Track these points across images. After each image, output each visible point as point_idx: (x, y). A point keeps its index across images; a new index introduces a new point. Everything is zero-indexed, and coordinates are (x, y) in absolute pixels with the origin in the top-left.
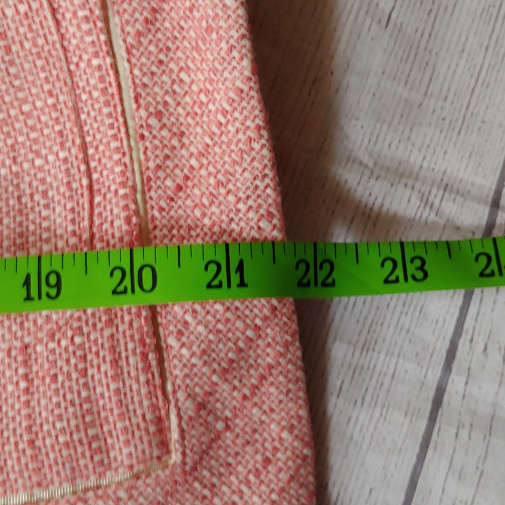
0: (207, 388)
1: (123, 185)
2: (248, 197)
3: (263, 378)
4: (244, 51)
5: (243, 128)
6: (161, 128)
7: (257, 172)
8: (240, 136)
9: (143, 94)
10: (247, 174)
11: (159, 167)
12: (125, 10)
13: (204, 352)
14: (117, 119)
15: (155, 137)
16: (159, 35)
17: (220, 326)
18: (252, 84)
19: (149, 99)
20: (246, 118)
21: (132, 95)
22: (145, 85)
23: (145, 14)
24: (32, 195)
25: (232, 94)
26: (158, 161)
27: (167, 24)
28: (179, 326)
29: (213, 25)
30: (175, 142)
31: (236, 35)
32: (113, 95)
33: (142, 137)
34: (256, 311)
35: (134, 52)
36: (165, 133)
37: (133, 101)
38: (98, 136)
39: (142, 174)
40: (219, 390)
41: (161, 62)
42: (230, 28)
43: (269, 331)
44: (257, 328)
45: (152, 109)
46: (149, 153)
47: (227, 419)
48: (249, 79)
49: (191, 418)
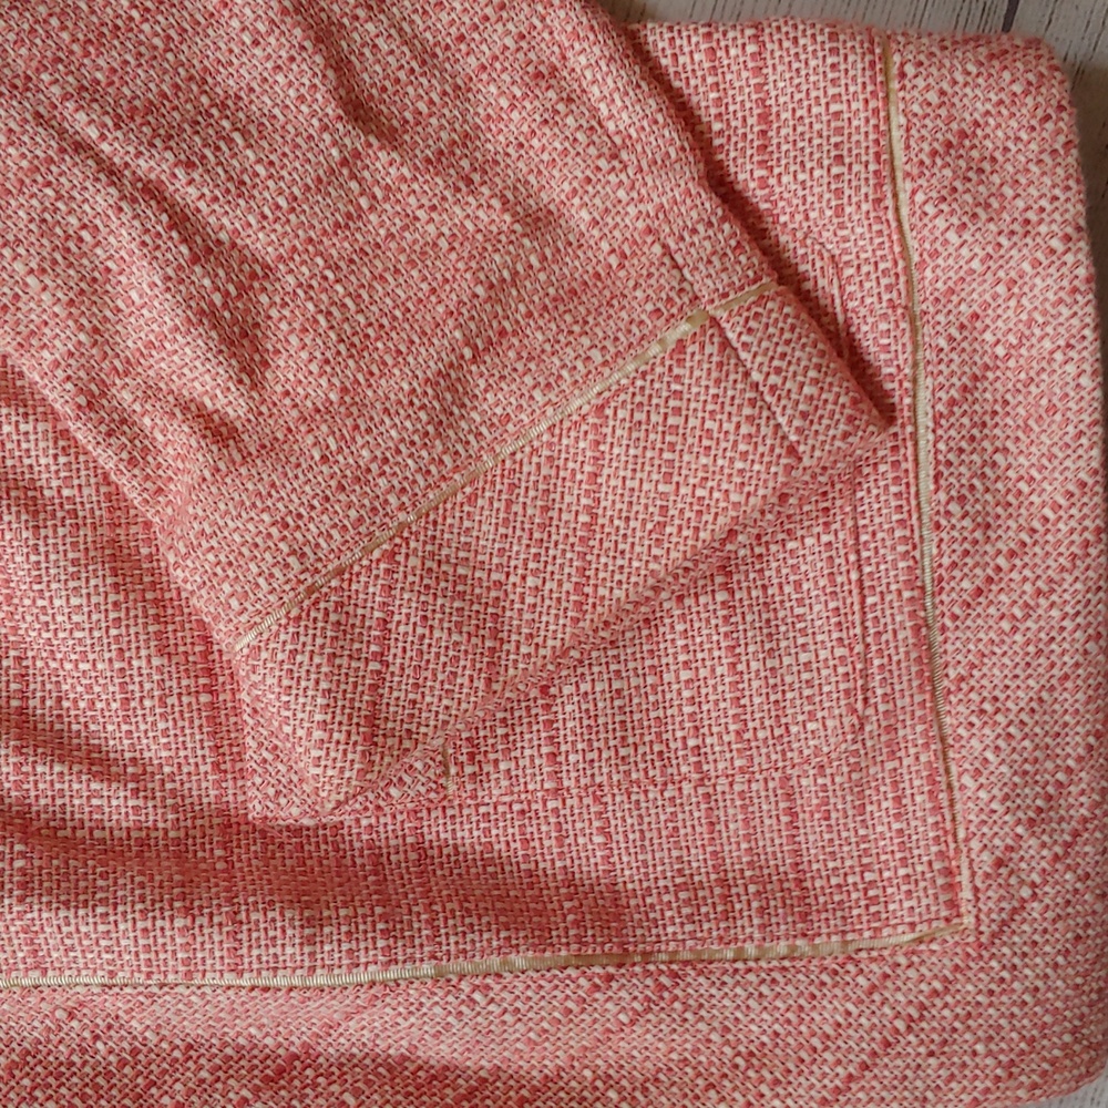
0: (1009, 841)
1: (910, 584)
2: (1078, 613)
3: (1076, 834)
4: (1095, 439)
5: (1079, 528)
6: (963, 517)
7: (1090, 583)
8: (1075, 537)
9: (946, 473)
10: (1078, 586)
11: (954, 565)
12: (941, 372)
13: (1006, 797)
14: (908, 500)
15: (953, 527)
16: (976, 407)
17: (1027, 767)
18: (1099, 478)
19: (952, 480)
20: (1085, 517)
21: (932, 473)
22: (949, 464)
23: (964, 379)
24: (781, 587)
25: (1071, 487)
26: (954, 557)
27: (988, 395)
28: (977, 764)
29: (1059, 405)
30: (978, 535)
31: (1088, 420)
32: (906, 471)
33: (938, 526)
34: (1068, 749)
35: (943, 422)
36: (967, 523)
37: (931, 480)
38: (877, 520)
39: (933, 571)
40: (1025, 846)
41: (973, 438)
42: (1080, 411)
43: (1083, 774)
44: (1069, 770)
45: (953, 493)
46: (944, 546)
47: (1033, 885)
48: (1096, 472)
49: (987, 875)
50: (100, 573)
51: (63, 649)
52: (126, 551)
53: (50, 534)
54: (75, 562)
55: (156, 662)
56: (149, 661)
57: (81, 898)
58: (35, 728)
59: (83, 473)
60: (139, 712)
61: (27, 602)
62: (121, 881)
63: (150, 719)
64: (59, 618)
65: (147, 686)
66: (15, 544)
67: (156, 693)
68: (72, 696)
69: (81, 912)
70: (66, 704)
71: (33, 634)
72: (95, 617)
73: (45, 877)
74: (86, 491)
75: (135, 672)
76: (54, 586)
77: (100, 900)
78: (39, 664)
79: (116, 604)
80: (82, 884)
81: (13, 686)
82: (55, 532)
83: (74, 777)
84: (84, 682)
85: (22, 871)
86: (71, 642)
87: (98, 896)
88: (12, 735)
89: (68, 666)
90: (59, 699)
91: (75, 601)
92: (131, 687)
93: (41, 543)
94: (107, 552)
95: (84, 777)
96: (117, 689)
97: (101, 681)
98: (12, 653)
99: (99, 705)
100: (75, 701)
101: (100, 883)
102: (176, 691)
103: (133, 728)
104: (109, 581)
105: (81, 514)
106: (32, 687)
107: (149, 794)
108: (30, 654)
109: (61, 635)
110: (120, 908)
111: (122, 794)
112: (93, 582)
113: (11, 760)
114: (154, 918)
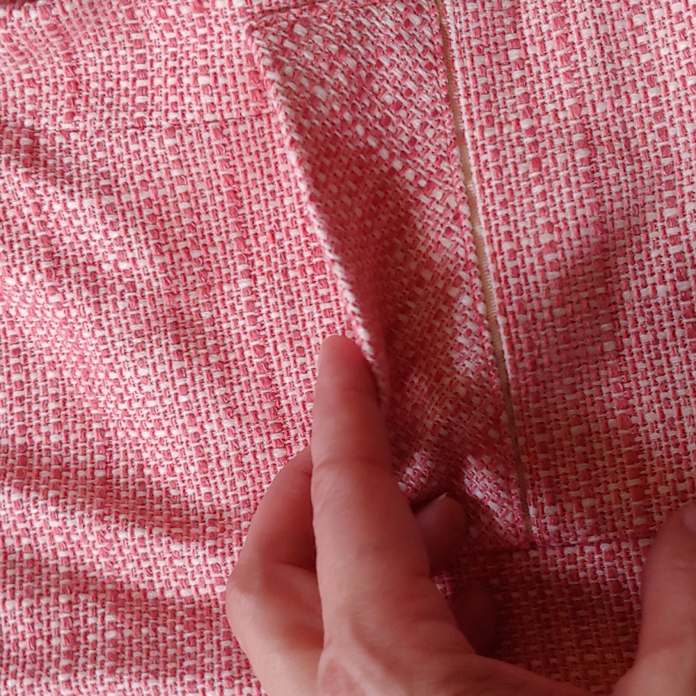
50: (163, 342)
51: (139, 419)
52: (187, 318)
53: (111, 309)
54: (138, 334)
55: (227, 424)
56: (220, 424)
57: (170, 666)
58: (118, 497)
59: (135, 246)
60: (217, 473)
61: (101, 376)
62: (207, 647)
63: (228, 479)
64: (131, 389)
65: (222, 448)
66: (81, 320)
67: (231, 454)
68: (152, 463)
69: (170, 681)
70: (147, 472)
71: (112, 406)
72: (163, 386)
73: (135, 648)
74: (141, 263)
75: (208, 435)
76: (121, 358)
77: (188, 669)
78: (121, 434)
79: (181, 371)
80: (170, 652)
81: (97, 458)
82: (115, 305)
83: (154, 541)
84: (161, 448)
85: (114, 643)
86: (145, 412)
87: (186, 664)
88: (95, 505)
89: (146, 435)
90: (141, 468)
91: (142, 372)
92: (206, 450)
93: (103, 317)
94: (169, 321)
95: (164, 540)
96: (194, 453)
97: (178, 447)
98: (95, 426)
99: (178, 470)
100: (156, 468)
101: (188, 649)
102: (250, 450)
103: (213, 489)
104: (172, 349)
105: (139, 286)
106: (115, 457)
107: (226, 550)
108: (112, 425)
109: (136, 405)
110: (207, 676)
111: (201, 553)
112: (157, 352)
113: (95, 529)
114: (241, 685)
